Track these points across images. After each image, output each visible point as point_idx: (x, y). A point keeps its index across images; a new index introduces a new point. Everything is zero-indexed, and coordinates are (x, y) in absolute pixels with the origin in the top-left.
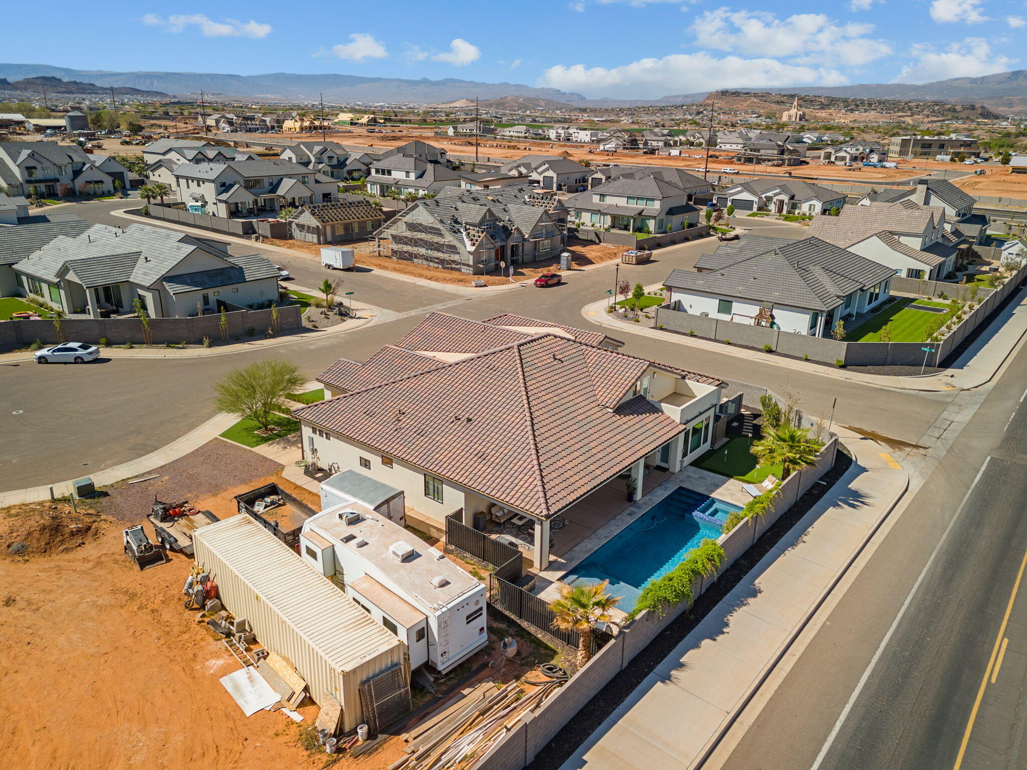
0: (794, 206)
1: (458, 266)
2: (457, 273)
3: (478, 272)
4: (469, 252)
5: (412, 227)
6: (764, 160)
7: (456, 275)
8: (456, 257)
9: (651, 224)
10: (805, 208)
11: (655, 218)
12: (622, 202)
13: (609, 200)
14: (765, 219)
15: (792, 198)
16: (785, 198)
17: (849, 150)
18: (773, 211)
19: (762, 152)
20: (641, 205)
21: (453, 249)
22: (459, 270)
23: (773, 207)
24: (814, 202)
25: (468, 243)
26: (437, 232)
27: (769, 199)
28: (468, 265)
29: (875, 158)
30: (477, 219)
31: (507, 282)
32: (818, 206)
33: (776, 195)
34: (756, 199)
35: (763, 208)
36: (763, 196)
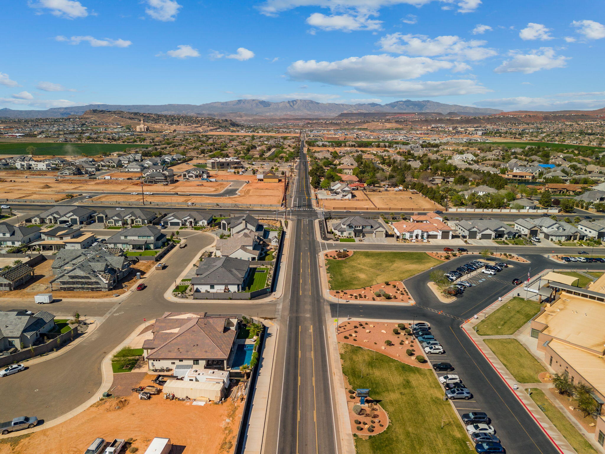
0: (196, 223)
1: (100, 289)
2: (100, 292)
3: (110, 290)
4: (106, 283)
5: (73, 277)
6: (158, 182)
7: (100, 294)
8: (99, 286)
9: (152, 246)
10: (200, 223)
11: (153, 244)
12: (136, 238)
13: (129, 238)
14: (187, 230)
15: (195, 220)
16: (192, 220)
17: (193, 172)
18: (188, 225)
19: (156, 178)
20: (145, 239)
21: (97, 283)
22: (101, 291)
23: (188, 224)
24: (204, 221)
25: (104, 280)
26: (88, 278)
27: (186, 221)
28: (106, 288)
29: (205, 176)
30: (103, 269)
31: (124, 292)
32: (206, 223)
33: (188, 219)
34: (180, 221)
35: (184, 224)
36: (183, 220)
